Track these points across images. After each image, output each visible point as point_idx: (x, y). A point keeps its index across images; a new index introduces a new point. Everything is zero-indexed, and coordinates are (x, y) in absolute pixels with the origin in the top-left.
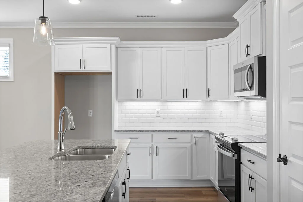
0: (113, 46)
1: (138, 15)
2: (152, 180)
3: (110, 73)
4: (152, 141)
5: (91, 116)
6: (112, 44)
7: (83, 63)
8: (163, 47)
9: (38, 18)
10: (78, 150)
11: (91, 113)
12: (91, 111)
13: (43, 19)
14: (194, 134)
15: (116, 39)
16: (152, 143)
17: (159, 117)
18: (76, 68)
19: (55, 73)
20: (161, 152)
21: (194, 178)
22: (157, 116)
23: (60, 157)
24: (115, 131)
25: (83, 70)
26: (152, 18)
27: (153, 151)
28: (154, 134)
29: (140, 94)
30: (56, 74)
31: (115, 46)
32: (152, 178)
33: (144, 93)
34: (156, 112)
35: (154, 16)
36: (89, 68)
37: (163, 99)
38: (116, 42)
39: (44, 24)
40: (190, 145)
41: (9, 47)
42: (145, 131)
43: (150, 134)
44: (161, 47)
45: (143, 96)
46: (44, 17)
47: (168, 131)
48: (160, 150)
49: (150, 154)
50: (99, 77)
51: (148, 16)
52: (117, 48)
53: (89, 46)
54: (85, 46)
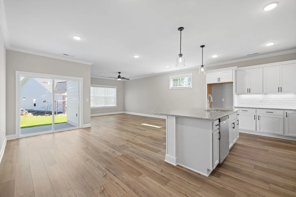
1: (247, 55)
3: (232, 83)
4: (256, 113)
5: (224, 101)
6: (233, 70)
7: (219, 79)
9: (200, 66)
11: (223, 100)
13: (202, 66)
14: (286, 111)
15: (235, 68)
17: (262, 102)
18: (216, 82)
20: (262, 118)
21: (286, 134)
24: (235, 107)
25: (219, 82)
26: (256, 54)
27: (257, 118)
28: (258, 110)
29: (249, 91)
30: (208, 85)
31: (235, 70)
32: (256, 130)
33: (252, 91)
34: (260, 100)
35: (258, 53)
36: (222, 81)
37: (264, 93)
39: (202, 68)
40: (283, 116)
42: (252, 108)
43: (255, 110)
44: (263, 67)
45: (251, 91)
47: (266, 109)
49: (255, 119)
50: (227, 84)
51: (253, 54)
52: (236, 71)
53: (222, 72)
54: (220, 72)
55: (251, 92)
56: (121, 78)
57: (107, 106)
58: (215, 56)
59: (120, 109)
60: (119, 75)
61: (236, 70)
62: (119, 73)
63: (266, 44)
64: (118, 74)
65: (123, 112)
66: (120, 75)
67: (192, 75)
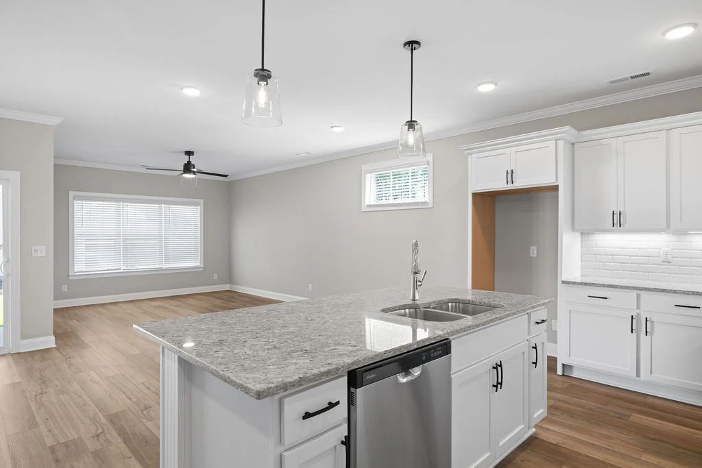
0: (561, 143)
1: (610, 80)
2: (638, 378)
3: (556, 188)
4: (638, 307)
5: (535, 255)
6: (558, 140)
7: (510, 175)
8: (671, 129)
9: (405, 123)
10: (450, 304)
11: (534, 252)
12: (535, 248)
13: (411, 124)
15: (567, 131)
16: (638, 311)
17: (669, 262)
18: (501, 184)
19: (473, 194)
20: (658, 330)
22: (663, 262)
23: (407, 310)
24: (563, 282)
25: (510, 187)
26: (642, 78)
27: (640, 326)
28: (642, 293)
29: (618, 221)
30: (475, 195)
31: (566, 140)
32: (638, 375)
33: (628, 220)
34: (661, 253)
35: (648, 74)
36: (519, 183)
37: (671, 228)
38: (565, 134)
39: (411, 130)
41: (428, 164)
42: (622, 287)
43: (634, 294)
44: (667, 130)
45: (625, 222)
46: (411, 121)
47: (675, 292)
48: (655, 324)
49: (632, 330)
51: (632, 78)
52: (573, 144)
53: (520, 148)
54: (514, 149)
55: (626, 226)
56: (194, 173)
57: (164, 266)
58: (487, 88)
59: (215, 276)
60: (189, 162)
61: (573, 140)
62: (189, 153)
63: (664, 34)
64: (186, 159)
65: (227, 287)
66: (193, 159)
67: (431, 160)
